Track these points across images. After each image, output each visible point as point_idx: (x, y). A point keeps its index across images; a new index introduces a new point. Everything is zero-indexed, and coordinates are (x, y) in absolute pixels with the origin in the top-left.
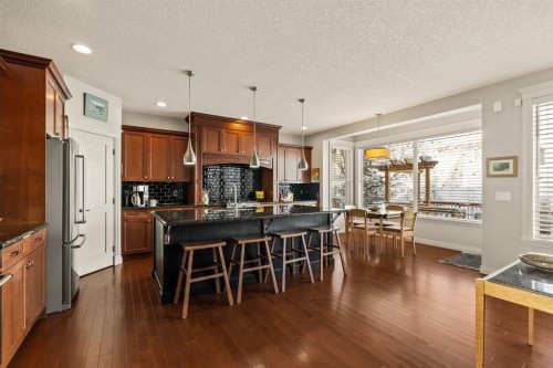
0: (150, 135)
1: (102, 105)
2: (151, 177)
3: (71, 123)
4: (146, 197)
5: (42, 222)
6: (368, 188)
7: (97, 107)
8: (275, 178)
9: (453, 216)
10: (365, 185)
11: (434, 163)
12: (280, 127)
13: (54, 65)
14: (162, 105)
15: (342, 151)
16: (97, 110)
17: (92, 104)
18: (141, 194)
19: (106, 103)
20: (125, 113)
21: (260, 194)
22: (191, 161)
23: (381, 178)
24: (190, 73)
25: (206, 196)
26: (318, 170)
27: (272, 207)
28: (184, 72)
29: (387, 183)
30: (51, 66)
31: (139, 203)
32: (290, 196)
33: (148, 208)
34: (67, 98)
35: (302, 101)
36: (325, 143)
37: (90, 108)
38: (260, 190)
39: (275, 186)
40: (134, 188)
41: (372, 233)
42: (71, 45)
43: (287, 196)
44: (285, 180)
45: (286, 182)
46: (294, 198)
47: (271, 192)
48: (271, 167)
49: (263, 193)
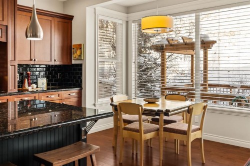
6: (143, 70)
8: (10, 56)
9: (240, 105)
10: (140, 66)
11: (213, 42)
15: (115, 24)
23: (155, 59)
26: (80, 47)
29: (163, 64)
32: (43, 82)
36: (89, 10)
41: (149, 136)
43: (36, 83)
44: (31, 60)
45: (32, 63)
46: (48, 85)
47: (6, 77)
48: (3, 40)
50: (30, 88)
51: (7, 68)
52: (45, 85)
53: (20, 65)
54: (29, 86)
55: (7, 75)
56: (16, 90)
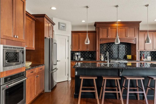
0: (80, 33)
1: (64, 25)
2: (81, 49)
3: (55, 33)
4: (79, 57)
5: (43, 64)
7: (63, 26)
8: (137, 48)
12: (140, 22)
13: (46, 16)
14: (83, 21)
17: (61, 25)
18: (78, 56)
19: (65, 24)
20: (73, 27)
21: (129, 57)
22: (87, 43)
24: (87, 7)
25: (102, 57)
27: (136, 63)
28: (85, 7)
30: (45, 16)
32: (149, 58)
33: (80, 61)
34: (54, 25)
35: (147, 6)
37: (61, 27)
38: (129, 54)
39: (137, 53)
40: (75, 53)
42: (51, 8)
43: (147, 58)
44: (145, 49)
45: (145, 50)
46: (152, 59)
47: (135, 56)
48: (135, 43)
49: (131, 56)
50: (144, 60)
51: (136, 52)
52: (150, 59)
53: (140, 52)
54: (144, 59)
55: (136, 55)
56: (139, 60)
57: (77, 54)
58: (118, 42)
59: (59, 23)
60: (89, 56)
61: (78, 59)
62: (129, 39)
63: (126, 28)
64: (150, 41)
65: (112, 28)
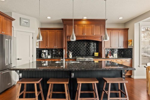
1: (27, 21)
2: (48, 47)
3: (15, 29)
7: (25, 22)
8: (103, 46)
14: (49, 18)
16: (25, 23)
17: (23, 21)
18: (45, 53)
21: (96, 54)
25: (71, 54)
31: (44, 57)
34: (13, 20)
37: (23, 23)
40: (43, 51)
43: (113, 55)
44: (111, 47)
46: (118, 56)
48: (101, 41)
49: (98, 53)
54: (110, 56)
55: (102, 52)
56: (105, 57)
57: (45, 51)
58: (73, 39)
59: (20, 18)
60: (58, 53)
61: (45, 57)
62: (95, 37)
63: (92, 25)
64: (108, 38)
65: (78, 25)
